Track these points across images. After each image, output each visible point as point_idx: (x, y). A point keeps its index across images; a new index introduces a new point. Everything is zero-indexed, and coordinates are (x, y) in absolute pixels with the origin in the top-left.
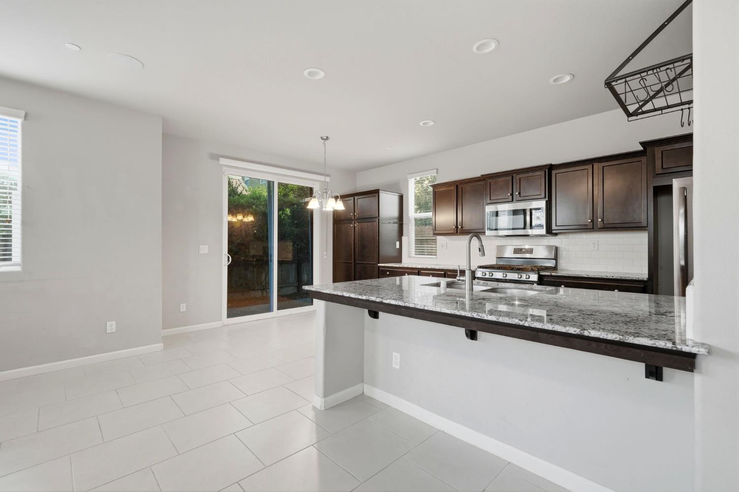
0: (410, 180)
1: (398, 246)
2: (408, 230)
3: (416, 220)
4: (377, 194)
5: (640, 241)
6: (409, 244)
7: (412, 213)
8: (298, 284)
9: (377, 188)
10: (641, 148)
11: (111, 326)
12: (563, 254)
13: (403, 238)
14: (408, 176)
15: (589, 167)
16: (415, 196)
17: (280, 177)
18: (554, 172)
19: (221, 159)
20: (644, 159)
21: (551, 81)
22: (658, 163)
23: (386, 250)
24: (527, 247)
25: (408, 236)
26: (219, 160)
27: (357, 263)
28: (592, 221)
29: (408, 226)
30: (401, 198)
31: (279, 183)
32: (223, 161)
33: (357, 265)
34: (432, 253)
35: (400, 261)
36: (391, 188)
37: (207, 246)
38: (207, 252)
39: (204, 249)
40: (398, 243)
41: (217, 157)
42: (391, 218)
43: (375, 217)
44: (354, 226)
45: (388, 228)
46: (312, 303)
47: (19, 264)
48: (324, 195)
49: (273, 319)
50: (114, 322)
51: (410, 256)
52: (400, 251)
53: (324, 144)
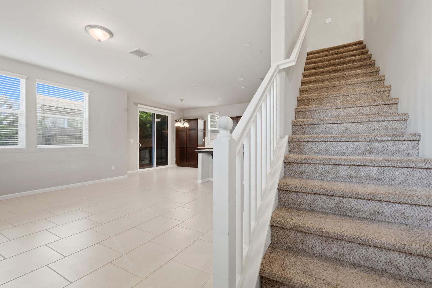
0: (208, 115)
1: (204, 141)
2: (208, 134)
3: (211, 131)
4: (197, 120)
6: (208, 140)
7: (209, 128)
9: (197, 118)
11: (113, 168)
13: (206, 137)
16: (210, 122)
17: (157, 112)
19: (139, 105)
23: (200, 142)
25: (208, 136)
26: (138, 105)
27: (188, 147)
29: (208, 133)
30: (205, 122)
31: (157, 114)
32: (139, 106)
33: (188, 148)
35: (205, 147)
36: (202, 118)
38: (133, 142)
39: (132, 141)
40: (204, 139)
41: (137, 104)
42: (201, 130)
43: (196, 129)
44: (186, 133)
45: (200, 133)
46: (167, 164)
47: (87, 145)
48: (182, 121)
49: (155, 170)
50: (114, 167)
51: (208, 145)
52: (204, 143)
53: (182, 102)
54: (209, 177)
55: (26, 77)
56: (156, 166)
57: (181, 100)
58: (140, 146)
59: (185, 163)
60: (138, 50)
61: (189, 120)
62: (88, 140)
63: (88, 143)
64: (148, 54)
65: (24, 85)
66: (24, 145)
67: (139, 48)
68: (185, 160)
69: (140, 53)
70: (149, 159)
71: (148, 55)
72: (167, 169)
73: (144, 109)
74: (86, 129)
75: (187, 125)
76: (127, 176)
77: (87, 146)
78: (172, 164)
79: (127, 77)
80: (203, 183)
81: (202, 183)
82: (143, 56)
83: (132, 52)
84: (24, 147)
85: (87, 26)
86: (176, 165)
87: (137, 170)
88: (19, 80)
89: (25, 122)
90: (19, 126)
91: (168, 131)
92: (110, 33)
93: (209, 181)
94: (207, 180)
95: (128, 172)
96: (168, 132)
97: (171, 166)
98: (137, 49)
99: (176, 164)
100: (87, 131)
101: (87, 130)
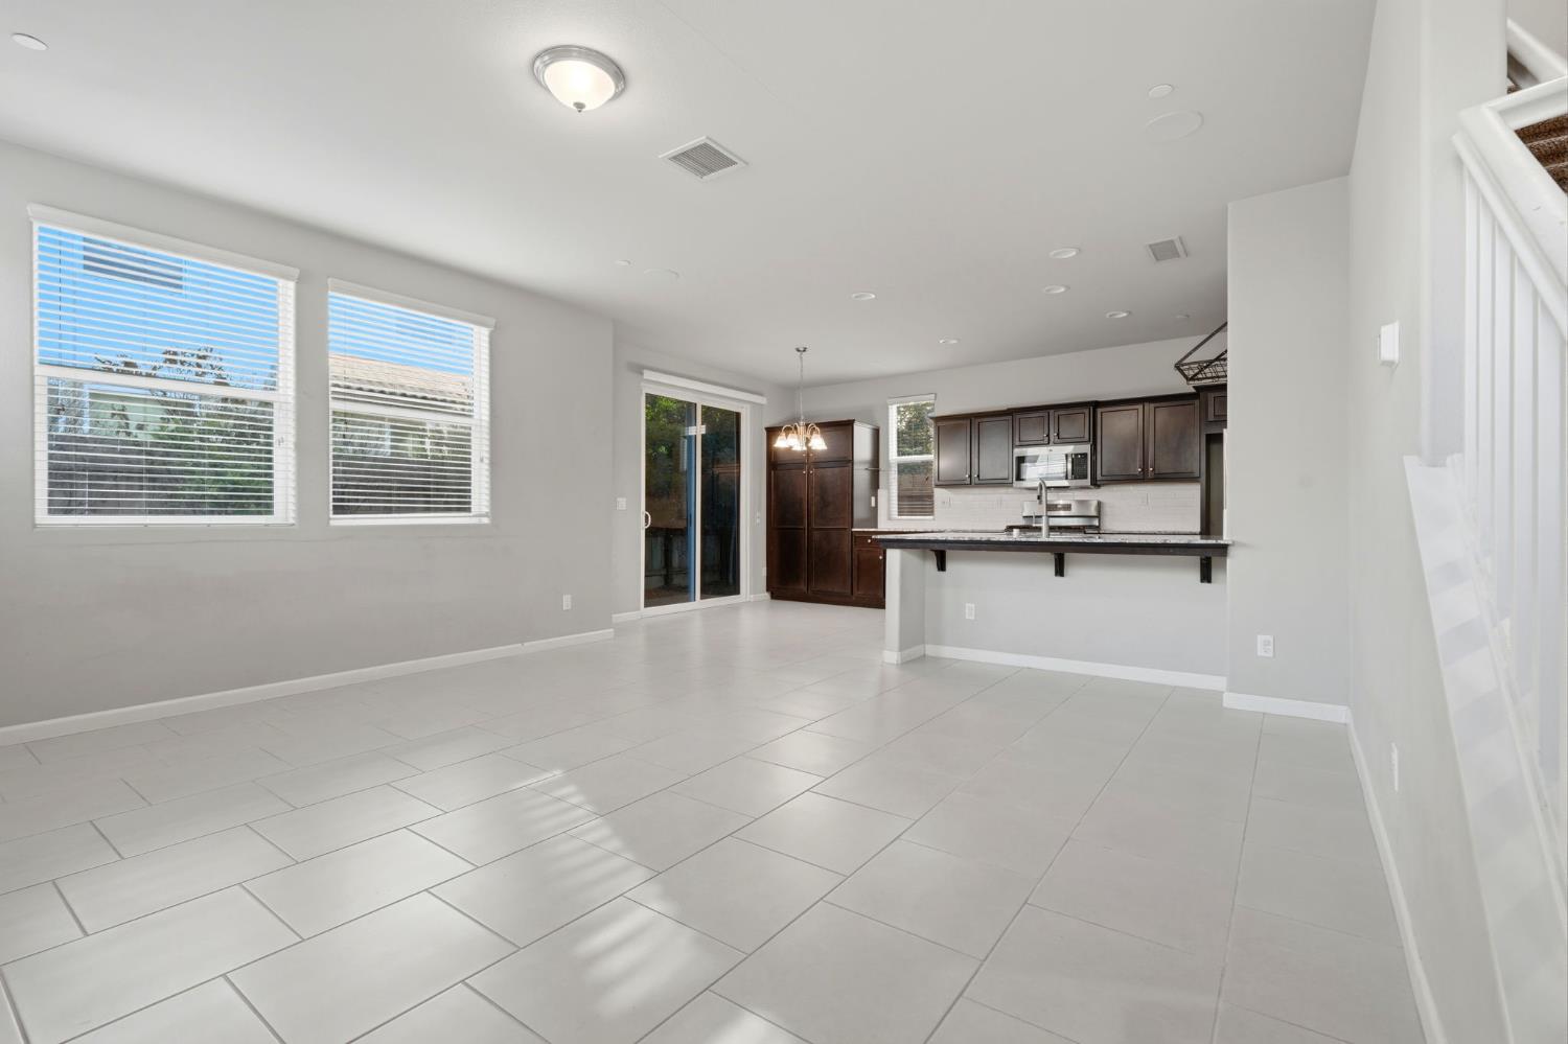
0: (891, 408)
1: (873, 504)
2: (886, 479)
3: (899, 465)
4: (851, 428)
5: (1192, 494)
6: (889, 500)
7: (892, 455)
8: (668, 571)
9: (851, 418)
10: (1193, 391)
11: (567, 602)
12: (1106, 510)
13: (880, 492)
14: (889, 401)
15: (1140, 407)
16: (898, 433)
17: (705, 397)
18: (1099, 410)
19: (646, 372)
20: (1197, 402)
21: (1108, 315)
22: (1211, 409)
23: (860, 512)
24: (1061, 502)
25: (888, 488)
26: (642, 374)
27: (815, 529)
28: (1143, 470)
29: (887, 475)
30: (876, 433)
31: (703, 406)
32: (648, 375)
33: (814, 532)
34: (929, 510)
35: (876, 527)
36: (867, 419)
37: (625, 500)
38: (624, 508)
39: (622, 503)
40: (873, 499)
41: (639, 369)
42: (864, 462)
43: (847, 461)
44: (809, 473)
45: (861, 476)
46: (737, 591)
47: (486, 515)
48: (801, 429)
49: (696, 611)
50: (569, 596)
51: (890, 519)
52: (874, 511)
53: (801, 358)
54: (923, 642)
55: (296, 272)
56: (702, 598)
57: (798, 350)
58: (647, 521)
59: (803, 587)
60: (704, 147)
61: (827, 427)
62: (488, 498)
63: (487, 510)
64: (734, 159)
65: (291, 301)
66: (292, 514)
67: (708, 138)
68: (805, 575)
69: (705, 159)
70: (664, 572)
71: (735, 163)
72: (735, 608)
73: (662, 388)
74: (482, 460)
75: (819, 444)
76: (611, 630)
77: (486, 521)
78: (754, 591)
79: (629, 263)
80: (906, 663)
81: (902, 664)
82: (712, 171)
83: (675, 158)
84: (292, 521)
85: (538, 56)
86: (767, 595)
87: (638, 609)
88: (275, 283)
89: (292, 431)
90: (274, 448)
91: (739, 467)
92: (619, 74)
93: (924, 656)
94: (916, 651)
95: (618, 618)
96: (739, 473)
97: (751, 598)
98: (700, 140)
99: (767, 590)
100: (485, 466)
101: (486, 461)
